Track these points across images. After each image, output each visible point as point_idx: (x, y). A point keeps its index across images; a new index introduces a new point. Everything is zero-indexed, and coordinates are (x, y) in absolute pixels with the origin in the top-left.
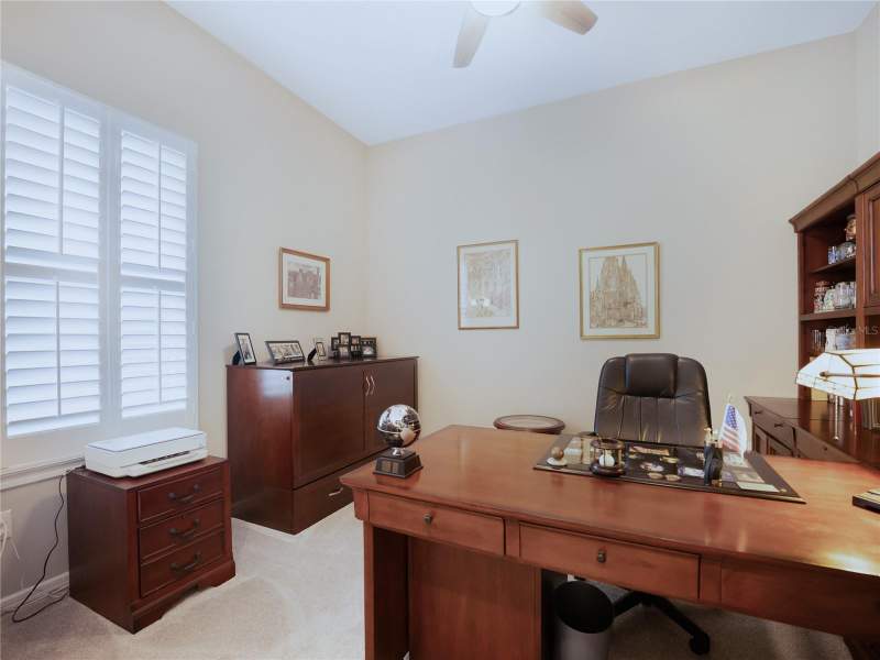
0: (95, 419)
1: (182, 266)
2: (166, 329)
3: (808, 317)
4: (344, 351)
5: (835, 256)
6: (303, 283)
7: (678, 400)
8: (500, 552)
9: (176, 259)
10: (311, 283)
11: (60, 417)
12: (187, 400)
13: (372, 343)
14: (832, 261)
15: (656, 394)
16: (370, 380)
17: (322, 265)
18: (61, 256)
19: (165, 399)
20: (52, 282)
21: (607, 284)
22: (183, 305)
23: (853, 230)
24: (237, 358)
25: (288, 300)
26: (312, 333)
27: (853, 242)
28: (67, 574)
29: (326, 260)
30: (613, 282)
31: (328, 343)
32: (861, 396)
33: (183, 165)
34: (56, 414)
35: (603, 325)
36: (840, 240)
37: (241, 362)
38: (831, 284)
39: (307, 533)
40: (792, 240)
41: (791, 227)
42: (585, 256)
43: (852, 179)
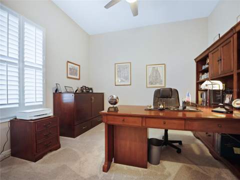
0: (17, 106)
1: (41, 63)
2: (37, 81)
3: (198, 81)
4: (84, 91)
5: (204, 67)
6: (73, 71)
7: (172, 99)
8: (141, 125)
9: (40, 61)
10: (75, 71)
11: (8, 104)
12: (42, 101)
13: (91, 89)
14: (203, 68)
15: (167, 97)
16: (93, 98)
17: (78, 67)
18: (8, 57)
19: (37, 101)
20: (5, 64)
21: (153, 74)
22: (42, 74)
23: (208, 61)
24: (56, 90)
25: (69, 76)
26: (76, 85)
27: (208, 64)
28: (10, 150)
29: (79, 66)
30: (154, 73)
31: (80, 88)
32: (214, 89)
33: (41, 34)
34: (6, 103)
35: (152, 84)
36: (205, 64)
37: (58, 92)
38: (203, 74)
39: (78, 137)
40: (195, 64)
41: (194, 61)
42: (148, 67)
43: (208, 49)
